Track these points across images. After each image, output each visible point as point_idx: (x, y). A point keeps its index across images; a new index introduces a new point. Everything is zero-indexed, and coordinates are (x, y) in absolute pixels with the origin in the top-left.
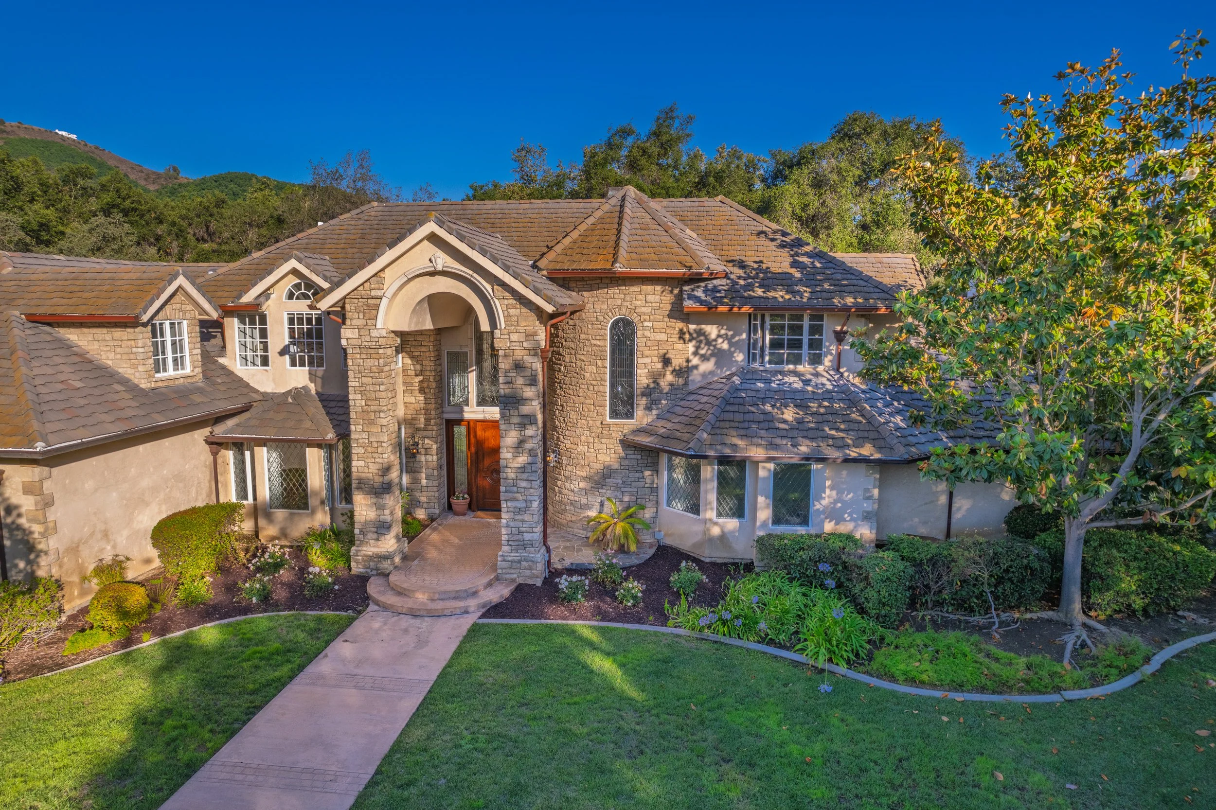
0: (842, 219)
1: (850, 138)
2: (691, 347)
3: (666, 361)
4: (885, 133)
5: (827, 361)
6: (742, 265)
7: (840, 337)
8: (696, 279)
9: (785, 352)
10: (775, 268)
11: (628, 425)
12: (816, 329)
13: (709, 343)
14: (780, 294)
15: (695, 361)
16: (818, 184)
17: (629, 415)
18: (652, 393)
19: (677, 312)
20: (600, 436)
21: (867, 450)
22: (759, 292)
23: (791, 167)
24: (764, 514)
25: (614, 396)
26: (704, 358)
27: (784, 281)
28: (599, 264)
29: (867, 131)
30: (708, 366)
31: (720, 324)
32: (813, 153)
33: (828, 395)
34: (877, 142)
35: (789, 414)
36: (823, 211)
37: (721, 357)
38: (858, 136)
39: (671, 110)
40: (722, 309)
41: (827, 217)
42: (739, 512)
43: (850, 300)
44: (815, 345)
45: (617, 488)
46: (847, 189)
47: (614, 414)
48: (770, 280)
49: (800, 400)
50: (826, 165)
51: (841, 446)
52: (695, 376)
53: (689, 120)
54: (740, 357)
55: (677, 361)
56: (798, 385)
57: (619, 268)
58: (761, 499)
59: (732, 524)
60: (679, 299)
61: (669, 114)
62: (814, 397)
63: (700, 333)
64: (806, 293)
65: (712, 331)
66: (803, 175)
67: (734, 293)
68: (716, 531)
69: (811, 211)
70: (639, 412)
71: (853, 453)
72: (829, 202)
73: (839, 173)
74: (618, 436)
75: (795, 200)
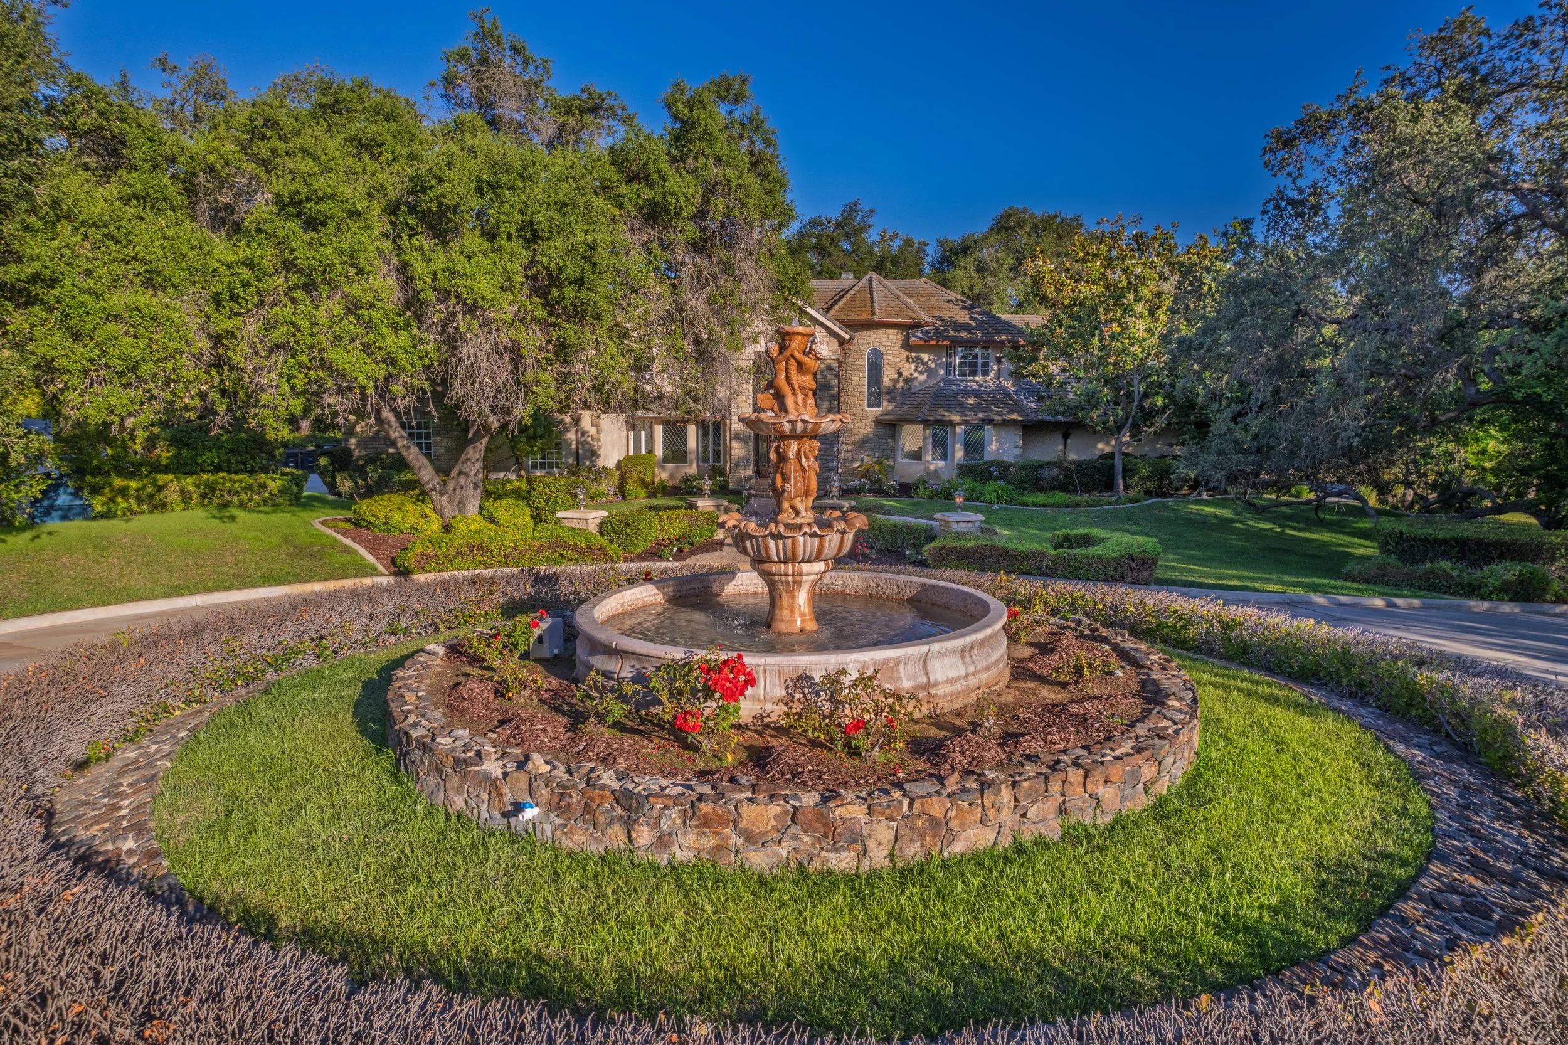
0: (1000, 298)
1: (1006, 230)
2: (913, 367)
3: (900, 374)
4: (1035, 226)
5: (992, 374)
6: (941, 319)
7: (999, 360)
8: (916, 326)
9: (967, 369)
10: (961, 321)
11: (876, 412)
12: (986, 357)
13: (924, 364)
14: (964, 335)
15: (916, 375)
16: (981, 269)
17: (879, 406)
18: (891, 391)
19: (907, 345)
20: (861, 419)
21: (1014, 417)
22: (952, 333)
23: (957, 254)
24: (960, 454)
25: (870, 394)
26: (921, 373)
27: (967, 327)
28: (864, 316)
29: (1020, 224)
30: (922, 378)
31: (930, 353)
32: (975, 242)
33: (993, 392)
34: (1029, 234)
35: (972, 401)
36: (986, 290)
37: (931, 372)
38: (1013, 229)
39: (855, 204)
40: (933, 342)
41: (989, 295)
42: (944, 457)
43: (1004, 337)
44: (986, 365)
45: (871, 449)
46: (1004, 274)
47: (869, 406)
48: (958, 327)
49: (977, 394)
50: (987, 254)
51: (1001, 414)
52: (916, 383)
53: (871, 212)
54: (942, 372)
55: (906, 374)
56: (976, 387)
57: (876, 318)
58: (957, 446)
59: (941, 463)
60: (907, 337)
61: (853, 208)
62: (985, 392)
63: (918, 358)
64: (979, 334)
65: (925, 356)
66: (969, 262)
67: (938, 334)
68: (932, 467)
69: (977, 291)
70: (885, 404)
71: (1008, 417)
72: (991, 284)
73: (997, 261)
74: (872, 418)
75: (964, 282)
